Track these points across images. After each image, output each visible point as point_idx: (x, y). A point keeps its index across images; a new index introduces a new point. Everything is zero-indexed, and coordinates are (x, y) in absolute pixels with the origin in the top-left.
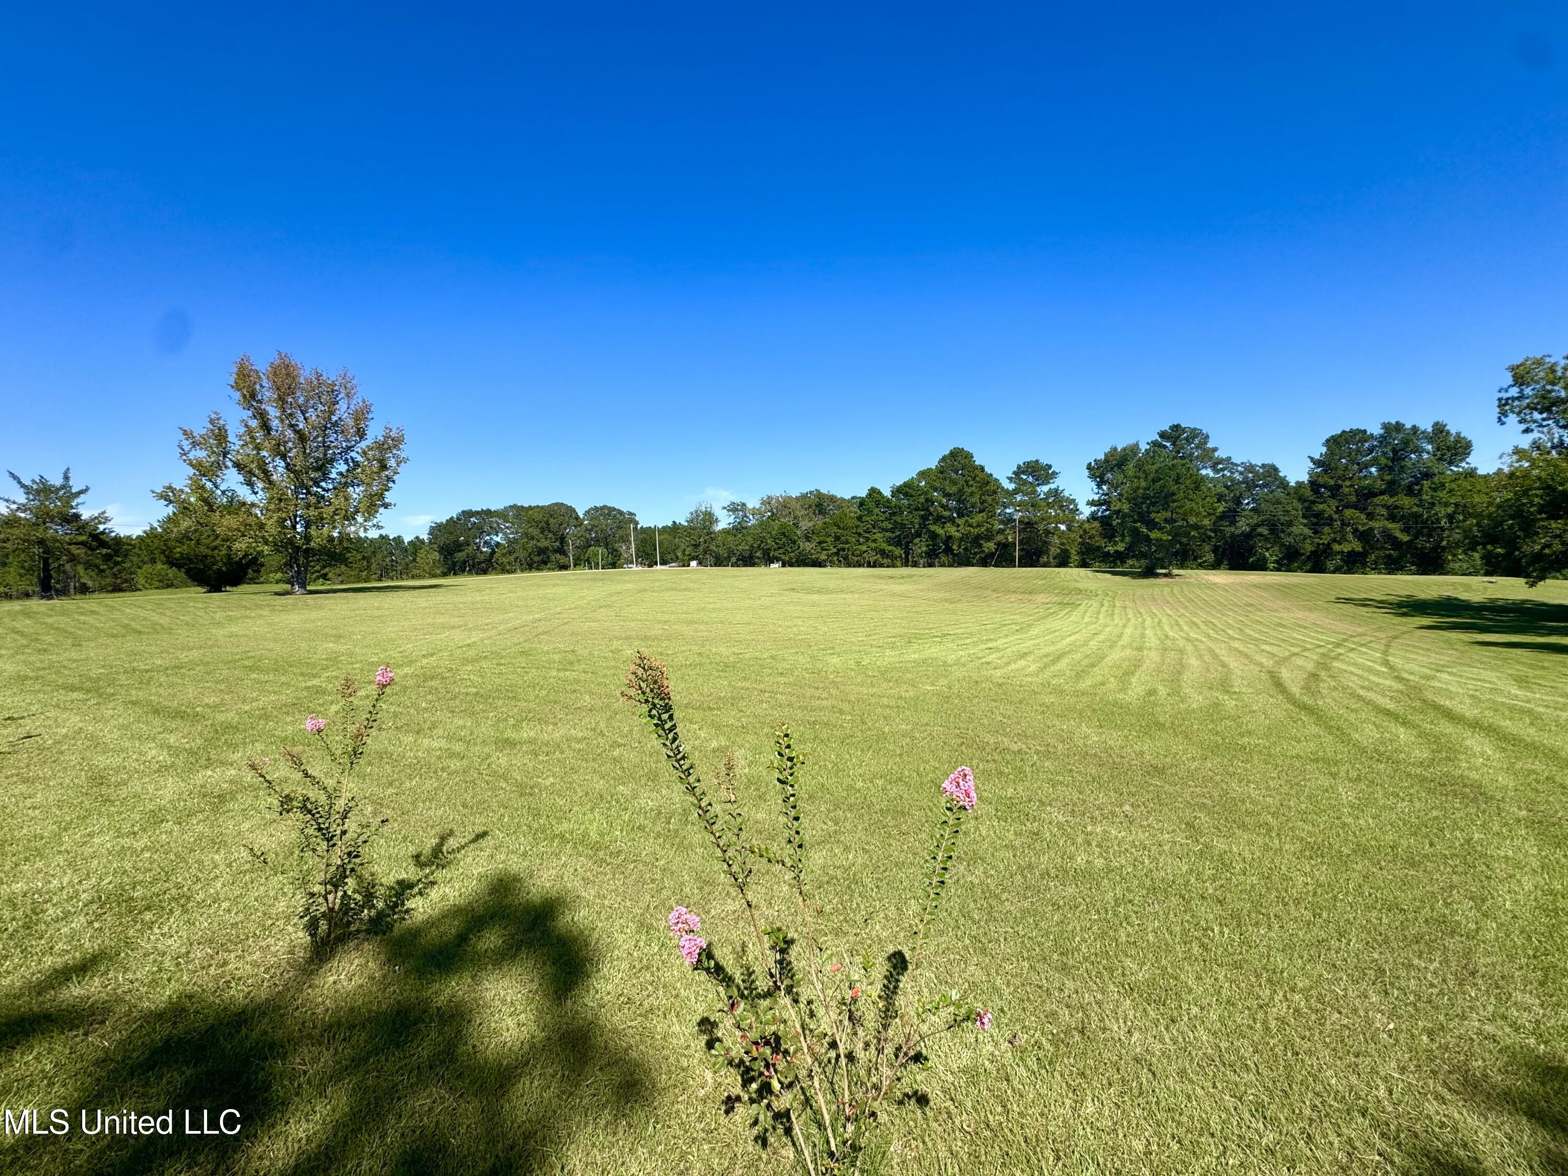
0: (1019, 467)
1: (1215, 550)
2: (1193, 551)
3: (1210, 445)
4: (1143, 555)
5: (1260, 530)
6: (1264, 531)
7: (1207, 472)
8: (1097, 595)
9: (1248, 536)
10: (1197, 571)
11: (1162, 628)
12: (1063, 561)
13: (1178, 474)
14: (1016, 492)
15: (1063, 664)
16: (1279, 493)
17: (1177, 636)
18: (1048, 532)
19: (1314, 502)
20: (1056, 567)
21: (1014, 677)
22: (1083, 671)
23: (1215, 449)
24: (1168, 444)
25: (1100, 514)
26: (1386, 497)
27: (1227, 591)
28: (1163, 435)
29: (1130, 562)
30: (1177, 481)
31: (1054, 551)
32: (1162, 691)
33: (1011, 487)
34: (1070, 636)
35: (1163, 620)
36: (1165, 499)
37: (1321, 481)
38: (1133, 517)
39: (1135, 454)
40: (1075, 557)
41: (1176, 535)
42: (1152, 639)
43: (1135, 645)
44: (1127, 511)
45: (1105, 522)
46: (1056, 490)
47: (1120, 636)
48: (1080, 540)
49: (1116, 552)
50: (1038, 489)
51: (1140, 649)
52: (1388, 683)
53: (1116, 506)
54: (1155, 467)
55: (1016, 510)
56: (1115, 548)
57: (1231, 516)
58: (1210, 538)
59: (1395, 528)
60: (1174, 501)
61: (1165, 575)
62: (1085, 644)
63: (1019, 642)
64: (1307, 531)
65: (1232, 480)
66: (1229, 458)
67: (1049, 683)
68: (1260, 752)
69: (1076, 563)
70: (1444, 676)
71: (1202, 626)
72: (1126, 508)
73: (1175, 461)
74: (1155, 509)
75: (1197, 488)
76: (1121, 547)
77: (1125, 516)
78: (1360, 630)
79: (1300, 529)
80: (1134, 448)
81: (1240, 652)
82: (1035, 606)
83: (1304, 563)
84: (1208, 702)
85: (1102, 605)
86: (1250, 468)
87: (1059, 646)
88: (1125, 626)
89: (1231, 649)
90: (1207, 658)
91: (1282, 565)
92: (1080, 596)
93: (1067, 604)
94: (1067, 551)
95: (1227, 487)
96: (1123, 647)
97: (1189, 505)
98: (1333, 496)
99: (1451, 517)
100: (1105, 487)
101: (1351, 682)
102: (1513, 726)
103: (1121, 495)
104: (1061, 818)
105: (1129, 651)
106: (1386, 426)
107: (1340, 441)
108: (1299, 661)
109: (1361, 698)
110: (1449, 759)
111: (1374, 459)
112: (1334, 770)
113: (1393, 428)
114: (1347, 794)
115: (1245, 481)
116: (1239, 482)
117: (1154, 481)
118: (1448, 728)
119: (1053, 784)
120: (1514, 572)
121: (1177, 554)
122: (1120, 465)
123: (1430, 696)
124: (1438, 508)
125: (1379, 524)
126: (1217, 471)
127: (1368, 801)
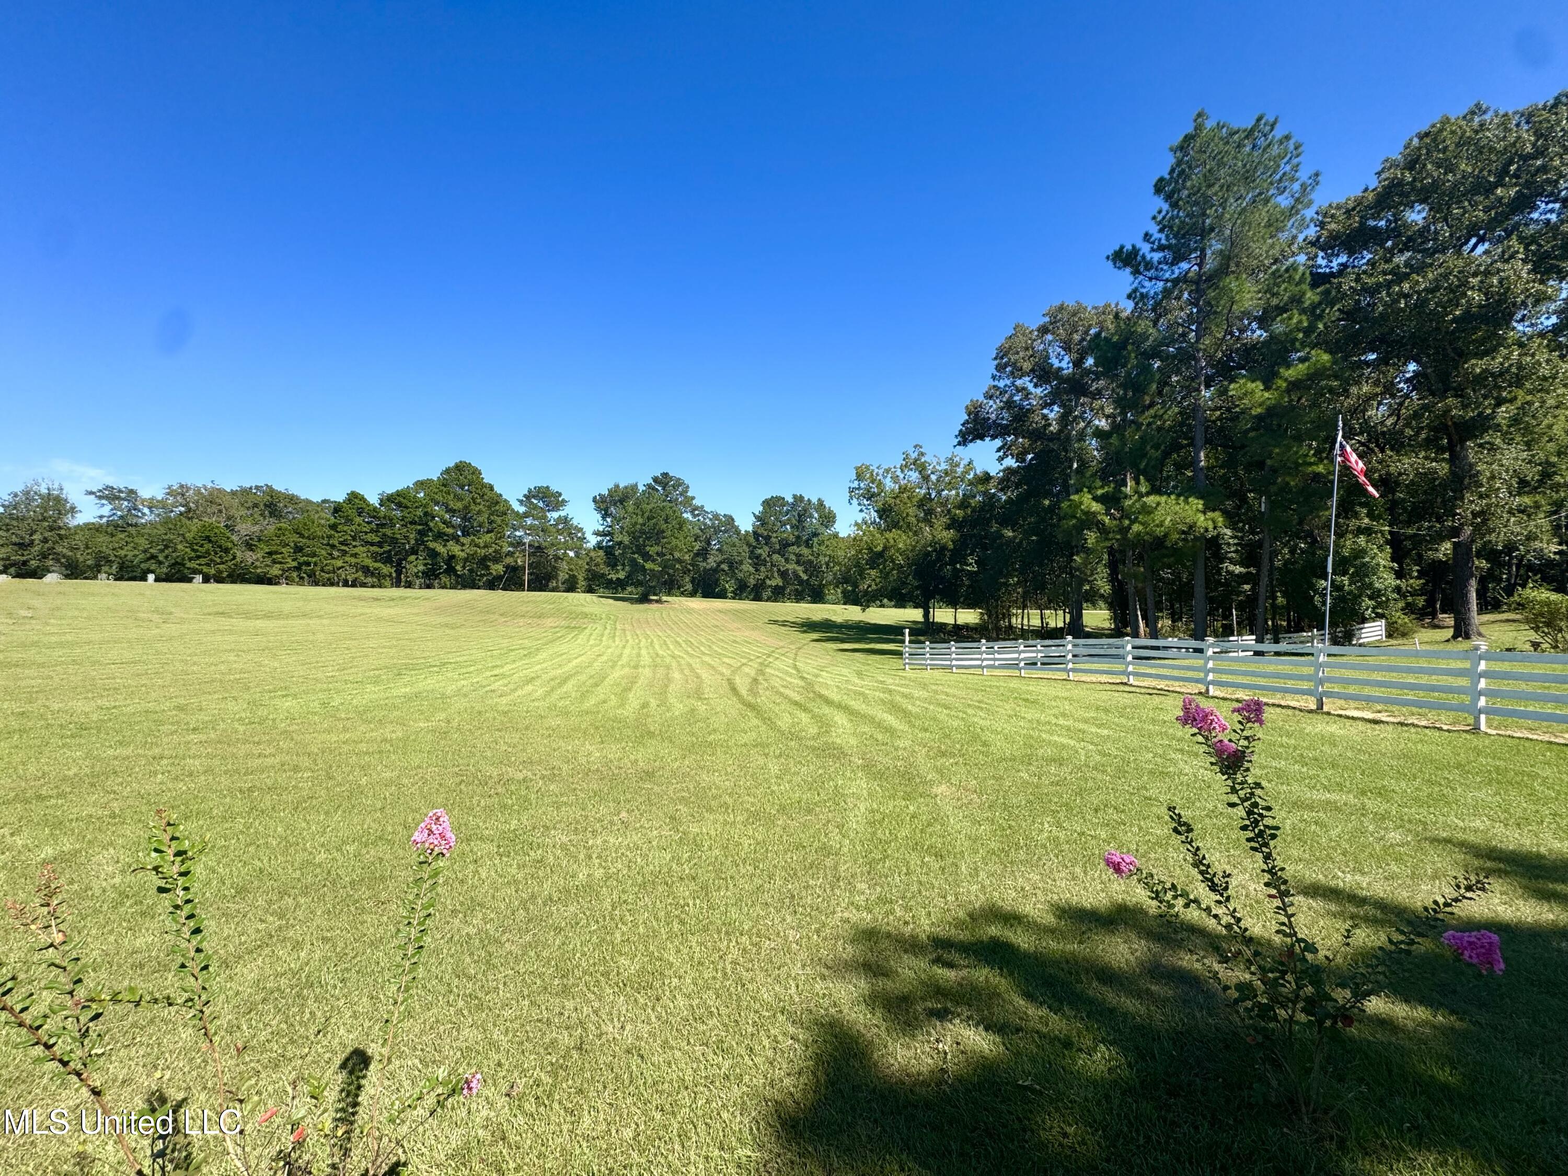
0: (530, 491)
1: (693, 581)
2: (677, 581)
3: (689, 494)
4: (639, 584)
5: (723, 566)
6: (725, 567)
7: (688, 516)
8: (601, 619)
9: (716, 570)
11: (654, 648)
12: (571, 587)
13: (667, 516)
14: (526, 515)
15: (569, 686)
16: (735, 538)
17: (665, 654)
18: (557, 558)
19: (755, 547)
20: (564, 591)
21: (521, 703)
22: (587, 691)
23: (693, 498)
24: (660, 488)
25: (604, 543)
26: (795, 547)
28: (656, 480)
29: (629, 589)
30: (666, 522)
31: (563, 576)
32: (653, 703)
33: (522, 509)
34: (577, 658)
35: (656, 641)
36: (657, 535)
37: (759, 531)
38: (631, 548)
39: (635, 493)
40: (582, 583)
41: (665, 567)
42: (646, 658)
43: (632, 664)
44: (627, 543)
45: (609, 551)
46: (566, 518)
47: (620, 656)
48: (587, 567)
49: (618, 579)
50: (548, 515)
51: (636, 667)
52: (796, 681)
53: (618, 538)
54: (650, 507)
55: (526, 534)
56: (617, 576)
57: (703, 553)
58: (689, 570)
59: (800, 569)
60: (663, 538)
61: (657, 601)
62: (590, 665)
63: (526, 666)
64: (752, 570)
65: (705, 524)
66: (702, 507)
67: (555, 706)
68: (722, 745)
69: (583, 589)
70: (824, 674)
71: (684, 645)
72: (626, 540)
73: (665, 504)
74: (649, 543)
75: (680, 528)
76: (622, 575)
77: (625, 547)
78: (781, 644)
79: (747, 567)
80: (634, 487)
81: (708, 665)
82: (543, 630)
83: (750, 593)
84: (687, 709)
85: (606, 628)
86: (716, 516)
87: (566, 669)
88: (624, 647)
89: (703, 663)
90: (687, 672)
91: (736, 594)
92: (586, 620)
93: (575, 627)
94: (574, 576)
95: (702, 530)
96: (623, 666)
97: (674, 542)
98: (766, 544)
99: (827, 564)
100: (609, 520)
101: (776, 683)
102: (855, 705)
103: (622, 528)
104: (564, 839)
105: (627, 670)
106: (795, 497)
107: (770, 504)
108: (746, 670)
109: (782, 694)
110: (827, 732)
111: (789, 519)
112: (767, 751)
113: (798, 499)
114: (774, 768)
115: (713, 526)
116: (709, 527)
117: (649, 519)
118: (826, 710)
119: (558, 806)
120: (855, 602)
121: (665, 583)
122: (622, 501)
123: (817, 688)
124: (821, 558)
125: (791, 567)
126: (694, 516)
127: (785, 771)
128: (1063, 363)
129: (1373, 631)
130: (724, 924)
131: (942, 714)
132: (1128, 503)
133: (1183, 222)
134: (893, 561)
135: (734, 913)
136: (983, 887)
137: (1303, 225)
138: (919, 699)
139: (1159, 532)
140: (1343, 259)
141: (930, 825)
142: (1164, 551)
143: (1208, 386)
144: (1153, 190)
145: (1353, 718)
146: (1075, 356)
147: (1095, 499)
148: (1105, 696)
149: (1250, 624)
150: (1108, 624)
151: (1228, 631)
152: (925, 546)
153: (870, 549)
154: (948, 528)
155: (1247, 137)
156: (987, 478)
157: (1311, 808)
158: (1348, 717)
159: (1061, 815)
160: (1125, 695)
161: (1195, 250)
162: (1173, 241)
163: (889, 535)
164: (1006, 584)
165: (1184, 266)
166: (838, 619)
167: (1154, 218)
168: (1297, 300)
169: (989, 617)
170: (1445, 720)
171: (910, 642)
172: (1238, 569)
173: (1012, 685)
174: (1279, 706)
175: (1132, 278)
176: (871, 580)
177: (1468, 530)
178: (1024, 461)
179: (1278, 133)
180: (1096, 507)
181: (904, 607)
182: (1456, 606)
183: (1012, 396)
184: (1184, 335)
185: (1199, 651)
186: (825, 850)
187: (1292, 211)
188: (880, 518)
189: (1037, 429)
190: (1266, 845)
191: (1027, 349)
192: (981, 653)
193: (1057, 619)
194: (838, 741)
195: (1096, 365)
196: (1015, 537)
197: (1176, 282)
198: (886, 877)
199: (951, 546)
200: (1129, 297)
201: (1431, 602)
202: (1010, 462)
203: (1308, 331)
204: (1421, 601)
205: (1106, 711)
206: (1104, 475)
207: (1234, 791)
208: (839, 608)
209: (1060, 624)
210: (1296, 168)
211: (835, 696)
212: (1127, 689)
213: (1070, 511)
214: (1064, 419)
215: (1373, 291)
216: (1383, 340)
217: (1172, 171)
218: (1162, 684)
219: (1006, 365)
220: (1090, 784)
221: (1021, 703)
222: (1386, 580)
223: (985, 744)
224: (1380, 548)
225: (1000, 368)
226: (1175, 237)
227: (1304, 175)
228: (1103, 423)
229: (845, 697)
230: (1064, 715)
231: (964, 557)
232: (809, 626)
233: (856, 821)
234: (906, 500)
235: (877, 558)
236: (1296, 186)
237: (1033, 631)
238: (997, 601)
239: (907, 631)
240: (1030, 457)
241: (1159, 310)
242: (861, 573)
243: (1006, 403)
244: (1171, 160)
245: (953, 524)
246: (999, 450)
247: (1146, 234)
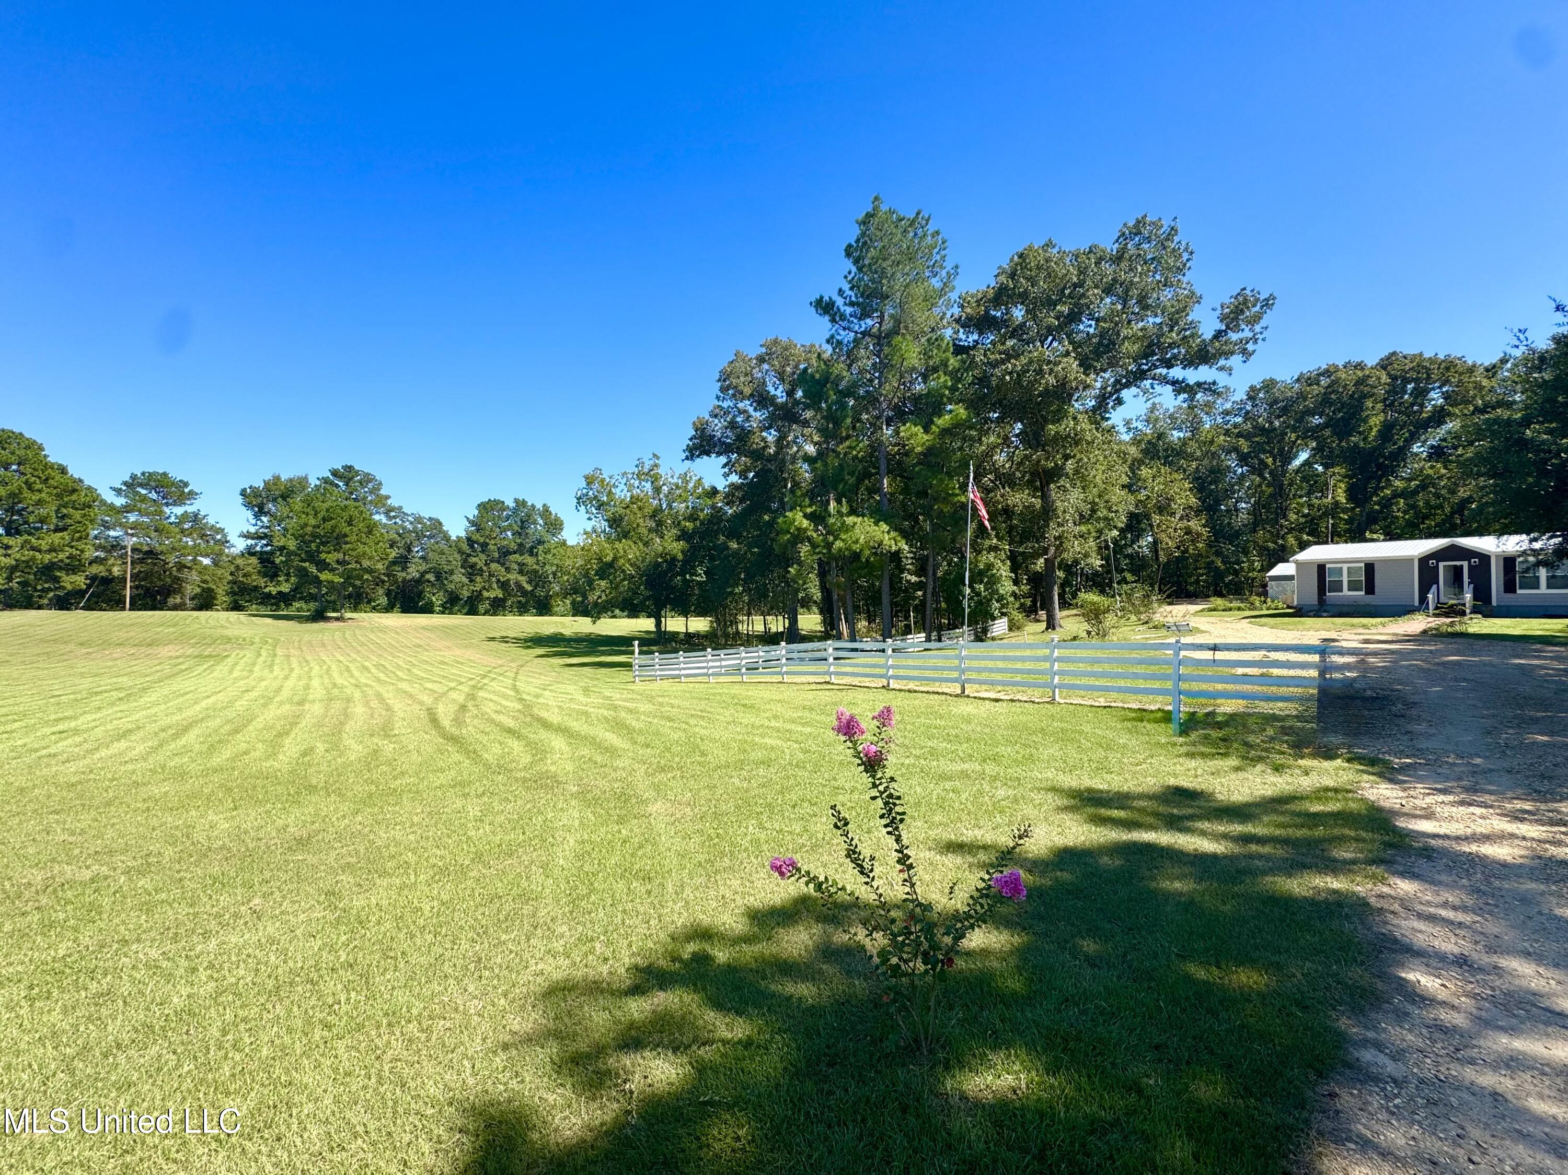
0: (134, 477)
1: (388, 594)
2: (367, 594)
3: (383, 492)
4: (312, 598)
5: (428, 576)
6: (431, 577)
7: (380, 518)
8: (252, 643)
9: (418, 582)
10: (370, 614)
11: (330, 676)
12: (205, 602)
13: (351, 517)
14: (127, 509)
15: (190, 737)
16: (443, 545)
17: (346, 683)
18: (181, 567)
19: (469, 555)
20: (193, 609)
21: (103, 768)
22: (220, 742)
23: (388, 497)
24: (341, 484)
25: (258, 549)
26: (517, 556)
27: (398, 633)
28: (335, 473)
29: (297, 605)
30: (350, 523)
31: (191, 589)
32: (321, 747)
33: (120, 501)
34: (208, 697)
35: (334, 667)
36: (338, 540)
37: (474, 538)
38: (299, 555)
39: (304, 489)
40: (222, 597)
41: (349, 577)
42: (318, 690)
43: (296, 699)
44: (292, 548)
45: (265, 559)
46: (196, 515)
47: (278, 690)
48: (231, 578)
49: (280, 593)
50: (167, 510)
51: (301, 703)
52: (512, 705)
53: (279, 542)
54: (326, 505)
55: (127, 534)
56: (279, 589)
57: (403, 561)
58: (383, 582)
59: (523, 580)
60: (346, 543)
61: (337, 619)
62: (231, 704)
63: (119, 715)
64: (465, 580)
65: (404, 528)
66: (400, 508)
67: (163, 767)
68: (409, 791)
69: (224, 606)
70: (547, 693)
71: (373, 670)
72: (292, 545)
73: (348, 503)
74: (325, 549)
75: (370, 532)
76: (285, 588)
77: (290, 553)
78: (500, 662)
79: (459, 577)
80: (303, 481)
81: (405, 692)
82: (157, 662)
83: (463, 607)
84: (366, 751)
85: (260, 655)
86: (419, 519)
87: (189, 713)
88: (286, 678)
89: (399, 691)
90: (375, 704)
91: (445, 608)
92: (228, 646)
93: (210, 656)
94: (210, 590)
95: (400, 535)
96: (281, 703)
97: (361, 548)
98: (483, 551)
99: (554, 574)
100: (265, 519)
101: (489, 708)
102: (575, 725)
103: (285, 529)
104: (154, 953)
105: (287, 707)
106: (516, 501)
107: (486, 508)
108: (453, 695)
109: (493, 721)
110: (541, 759)
111: (510, 525)
112: (467, 791)
113: (520, 504)
114: (474, 811)
115: (415, 531)
116: (410, 532)
117: (324, 520)
118: (543, 734)
119: (148, 908)
120: (585, 613)
121: (350, 596)
122: (284, 497)
123: (536, 711)
124: (547, 567)
125: (513, 577)
126: (390, 518)
127: (486, 811)
128: (779, 393)
129: (1000, 627)
130: (386, 1014)
131: (665, 727)
132: (832, 520)
133: (866, 285)
134: (623, 571)
135: (401, 997)
136: (687, 903)
137: (949, 305)
138: (644, 713)
139: (856, 547)
140: (976, 337)
141: (641, 846)
142: (859, 564)
143: (888, 425)
144: (843, 253)
145: (984, 699)
146: (787, 387)
147: (806, 516)
148: (811, 695)
149: (922, 626)
150: (820, 628)
151: (907, 631)
152: (657, 556)
153: (600, 559)
154: (678, 539)
155: (910, 225)
156: (714, 492)
157: (950, 779)
158: (980, 698)
159: (764, 817)
160: (827, 693)
161: (877, 310)
162: (861, 300)
163: (617, 545)
164: (731, 593)
165: (869, 322)
166: (567, 632)
167: (846, 277)
168: (945, 364)
169: (719, 625)
170: (1036, 694)
171: (641, 653)
172: (914, 579)
173: (733, 692)
174: (937, 693)
175: (829, 325)
176: (600, 591)
177: (1052, 549)
178: (746, 478)
179: (931, 228)
180: (805, 523)
181: (637, 617)
182: (1047, 605)
183: (735, 416)
184: (871, 381)
185: (883, 651)
186: (525, 897)
187: (942, 293)
188: (610, 527)
189: (757, 450)
190: (897, 829)
191: (746, 375)
192: (708, 661)
193: (778, 624)
194: (553, 768)
195: (805, 396)
196: (740, 549)
197: (864, 334)
198: (590, 913)
199: (680, 556)
200: (828, 341)
201: (1034, 602)
202: (734, 478)
203: (953, 389)
204: (1028, 602)
205: (811, 709)
206: (812, 495)
207: (875, 786)
208: (568, 620)
209: (781, 629)
210: (943, 258)
211: (554, 718)
212: (829, 687)
213: (785, 527)
214: (779, 441)
215: (995, 365)
216: (1000, 402)
217: (857, 241)
218: (856, 681)
219: (728, 388)
220: (792, 781)
221: (739, 708)
222: (1006, 587)
223: (703, 754)
224: (1002, 561)
225: (724, 390)
226: (862, 296)
227: (949, 265)
228: (811, 449)
229: (566, 718)
230: (775, 717)
231: (694, 567)
232: (537, 641)
233: (563, 858)
234: (636, 510)
235: (606, 569)
236: (944, 273)
237: (757, 636)
238: (724, 609)
239: (636, 643)
240: (751, 475)
241: (851, 358)
242: (590, 582)
243: (730, 423)
244: (856, 231)
245: (684, 535)
246: (724, 466)
247: (840, 290)
